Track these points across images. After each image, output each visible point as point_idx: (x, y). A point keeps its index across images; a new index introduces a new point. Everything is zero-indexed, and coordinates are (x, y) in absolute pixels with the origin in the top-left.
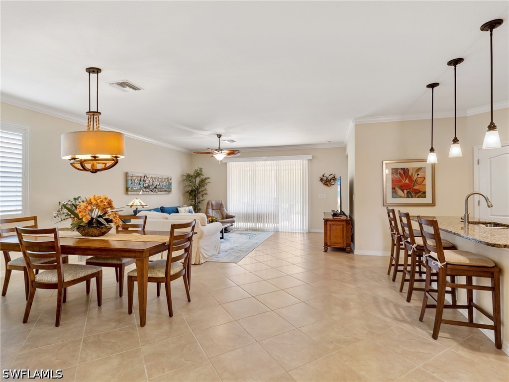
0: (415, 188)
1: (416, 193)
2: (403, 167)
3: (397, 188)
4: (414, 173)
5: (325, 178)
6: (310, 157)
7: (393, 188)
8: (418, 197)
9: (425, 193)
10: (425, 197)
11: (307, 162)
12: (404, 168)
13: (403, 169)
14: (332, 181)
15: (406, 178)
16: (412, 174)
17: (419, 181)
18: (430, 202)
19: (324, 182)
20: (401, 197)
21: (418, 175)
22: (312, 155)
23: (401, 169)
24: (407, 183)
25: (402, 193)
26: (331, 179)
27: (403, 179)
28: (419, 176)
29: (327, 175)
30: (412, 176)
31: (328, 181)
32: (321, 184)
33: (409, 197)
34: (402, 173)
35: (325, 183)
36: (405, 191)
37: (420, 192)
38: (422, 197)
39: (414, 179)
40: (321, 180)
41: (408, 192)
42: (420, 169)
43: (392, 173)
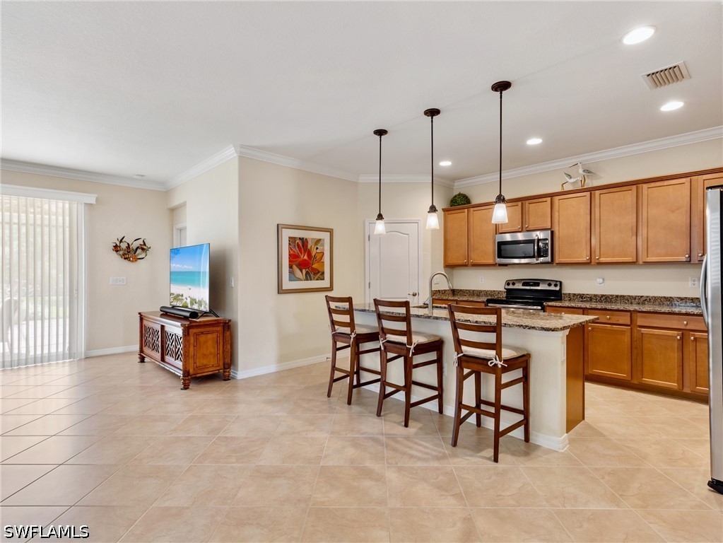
0: (314, 266)
1: (315, 274)
2: (301, 237)
3: (294, 267)
4: (313, 247)
5: (124, 246)
6: (92, 199)
7: (291, 267)
8: (317, 280)
9: (323, 273)
10: (324, 279)
11: (82, 208)
12: (303, 238)
13: (301, 239)
14: (139, 251)
15: (305, 252)
16: (311, 247)
17: (318, 256)
18: (329, 286)
19: (121, 253)
20: (300, 280)
21: (317, 248)
22: (96, 196)
23: (300, 238)
24: (305, 260)
25: (300, 273)
26: (138, 248)
27: (301, 254)
28: (318, 251)
29: (129, 239)
30: (311, 250)
31: (129, 252)
32: (116, 258)
33: (307, 279)
34: (301, 245)
35: (124, 254)
36: (304, 271)
37: (319, 272)
38: (321, 279)
39: (313, 254)
40: (116, 249)
41: (307, 273)
42: (318, 241)
43: (290, 244)
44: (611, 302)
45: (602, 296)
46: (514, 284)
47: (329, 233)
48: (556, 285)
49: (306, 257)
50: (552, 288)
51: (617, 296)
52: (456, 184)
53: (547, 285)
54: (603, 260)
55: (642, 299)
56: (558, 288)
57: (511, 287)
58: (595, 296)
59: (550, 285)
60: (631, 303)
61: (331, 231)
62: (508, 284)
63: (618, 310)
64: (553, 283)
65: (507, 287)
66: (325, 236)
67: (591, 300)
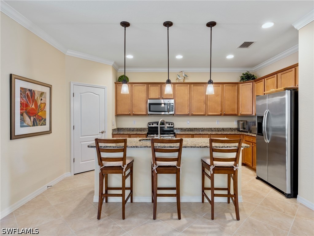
0: (39, 114)
1: (40, 121)
2: (30, 89)
3: (25, 114)
4: (39, 98)
7: (22, 114)
8: (41, 125)
9: (45, 120)
10: (45, 125)
12: (32, 90)
15: (33, 101)
16: (37, 97)
17: (43, 106)
18: (49, 130)
20: (29, 126)
21: (41, 100)
23: (29, 90)
24: (33, 109)
25: (29, 120)
27: (30, 103)
28: (42, 102)
30: (37, 100)
33: (34, 125)
34: (29, 95)
36: (32, 118)
37: (42, 119)
39: (39, 105)
41: (34, 119)
42: (42, 94)
43: (21, 94)
44: (192, 131)
45: (189, 128)
46: (152, 124)
47: (49, 88)
48: (172, 125)
49: (33, 106)
50: (171, 126)
51: (195, 128)
52: (119, 70)
53: (168, 125)
54: (194, 113)
55: (203, 129)
56: (173, 126)
57: (151, 126)
58: (187, 128)
59: (169, 124)
60: (199, 131)
61: (50, 87)
62: (150, 124)
63: (205, 134)
64: (171, 124)
65: (149, 126)
66: (46, 90)
67: (185, 130)
